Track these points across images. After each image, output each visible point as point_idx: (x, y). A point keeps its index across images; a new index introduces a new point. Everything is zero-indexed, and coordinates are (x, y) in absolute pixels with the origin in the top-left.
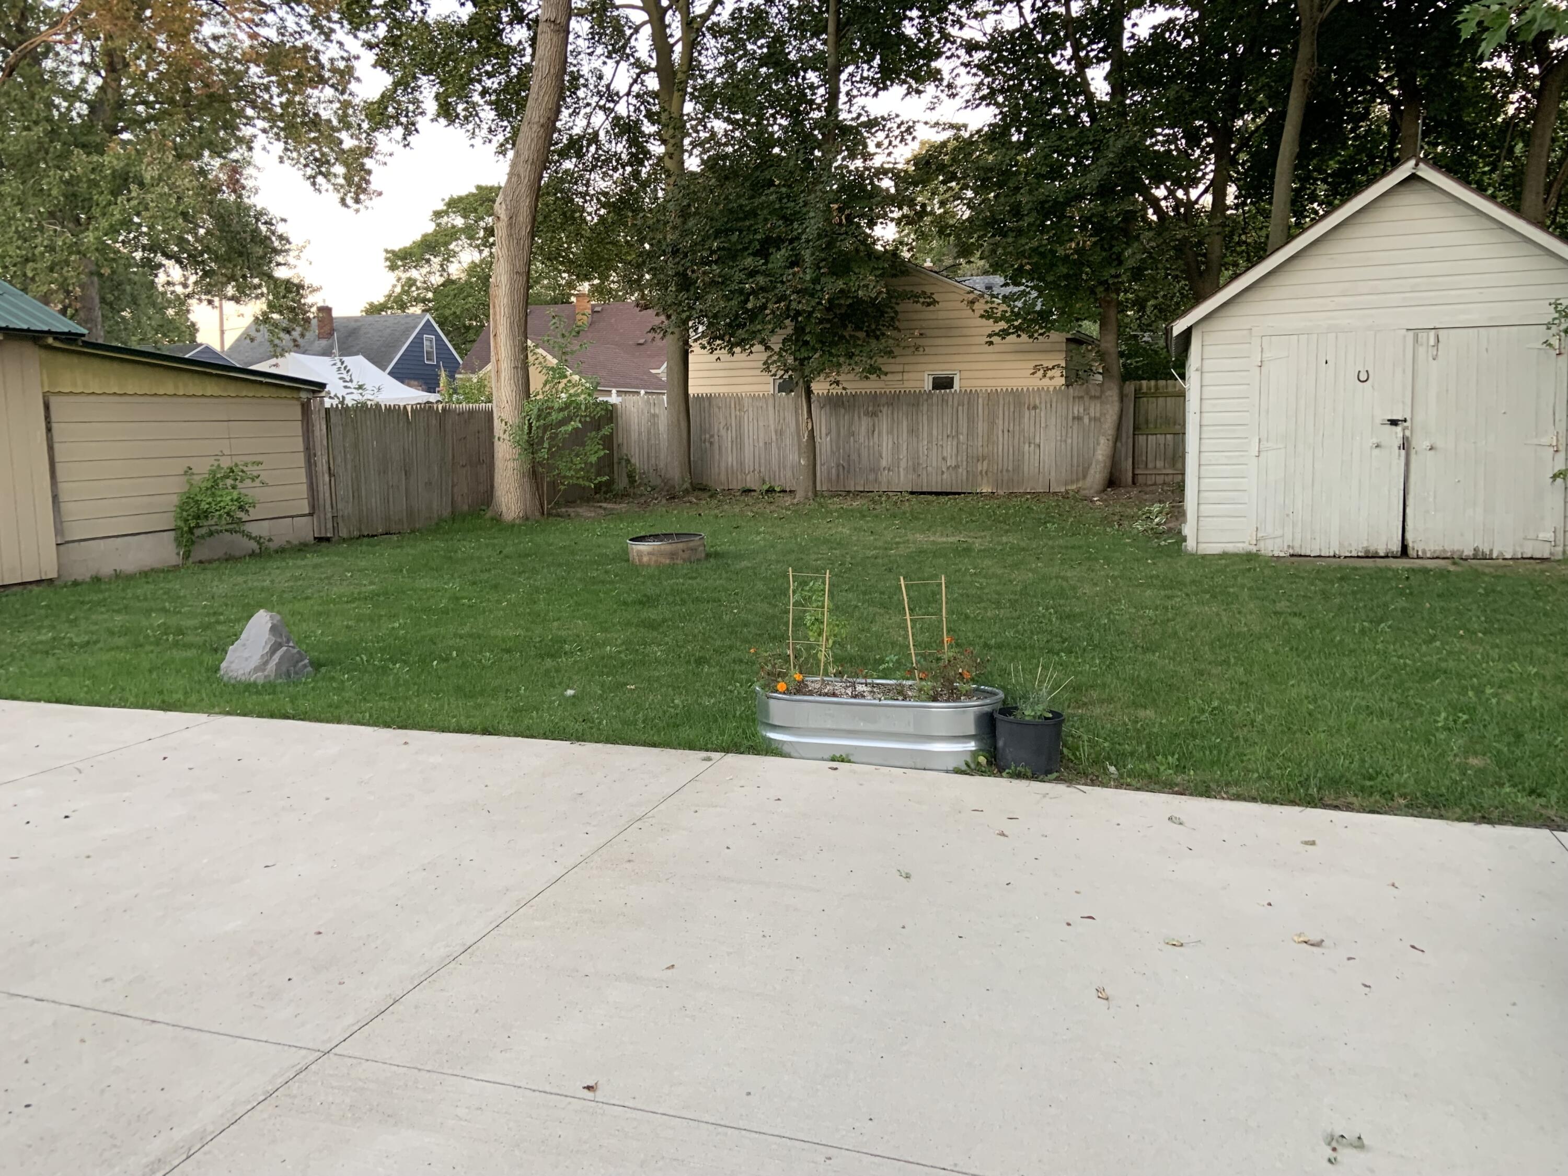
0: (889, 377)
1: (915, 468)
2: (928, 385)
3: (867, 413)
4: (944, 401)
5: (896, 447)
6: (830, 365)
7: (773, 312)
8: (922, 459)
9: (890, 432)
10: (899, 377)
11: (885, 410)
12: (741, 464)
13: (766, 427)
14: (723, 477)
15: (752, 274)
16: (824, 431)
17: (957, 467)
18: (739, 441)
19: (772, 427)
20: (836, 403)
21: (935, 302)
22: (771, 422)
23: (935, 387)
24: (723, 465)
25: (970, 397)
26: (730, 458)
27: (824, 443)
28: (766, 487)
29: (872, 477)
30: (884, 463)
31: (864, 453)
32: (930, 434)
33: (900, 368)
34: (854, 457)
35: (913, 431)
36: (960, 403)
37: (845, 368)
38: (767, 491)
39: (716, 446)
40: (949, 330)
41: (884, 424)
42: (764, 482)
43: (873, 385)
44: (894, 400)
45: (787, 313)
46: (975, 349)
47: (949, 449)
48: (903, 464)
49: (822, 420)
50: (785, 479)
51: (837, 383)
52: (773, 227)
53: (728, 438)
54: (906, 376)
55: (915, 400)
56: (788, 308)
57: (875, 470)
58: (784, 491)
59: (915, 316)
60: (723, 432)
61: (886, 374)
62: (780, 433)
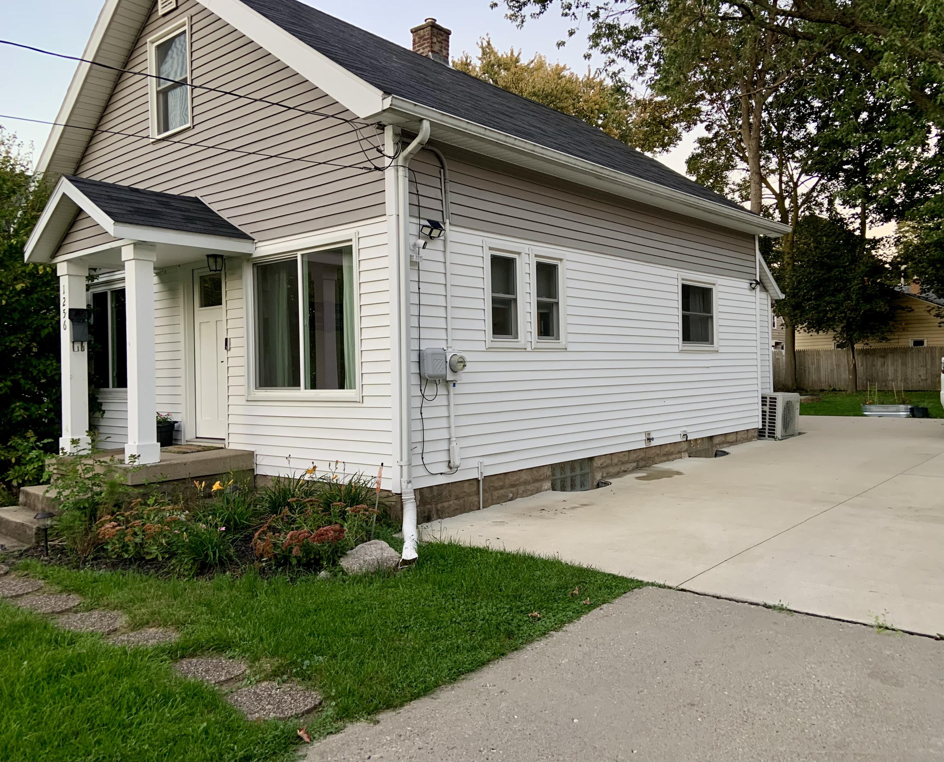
0: (892, 341)
1: (905, 380)
2: (911, 344)
3: (881, 357)
4: (919, 351)
5: (896, 371)
6: (863, 337)
7: (839, 318)
8: (909, 376)
9: (893, 365)
10: (896, 341)
11: (890, 355)
12: (819, 379)
13: (832, 363)
14: (810, 384)
15: (829, 303)
16: (860, 364)
17: (926, 379)
18: (818, 368)
19: (834, 363)
20: (865, 353)
21: (912, 310)
22: (834, 360)
23: (914, 345)
24: (810, 379)
25: (932, 349)
26: (814, 377)
27: (860, 369)
28: (832, 389)
29: (884, 384)
30: (890, 378)
31: (880, 374)
32: (912, 364)
33: (897, 337)
34: (875, 375)
35: (904, 364)
36: (927, 352)
37: (870, 338)
38: (832, 390)
39: (807, 371)
40: (921, 321)
41: (889, 361)
42: (830, 386)
43: (884, 345)
44: (894, 351)
45: (844, 318)
46: (933, 328)
47: (922, 372)
48: (899, 379)
49: (859, 360)
50: (841, 385)
51: (867, 344)
52: (838, 285)
53: (813, 369)
54: (900, 340)
55: (905, 351)
56: (845, 315)
57: (885, 381)
58: (840, 390)
59: (903, 315)
60: (811, 366)
61: (890, 340)
62: (838, 366)
